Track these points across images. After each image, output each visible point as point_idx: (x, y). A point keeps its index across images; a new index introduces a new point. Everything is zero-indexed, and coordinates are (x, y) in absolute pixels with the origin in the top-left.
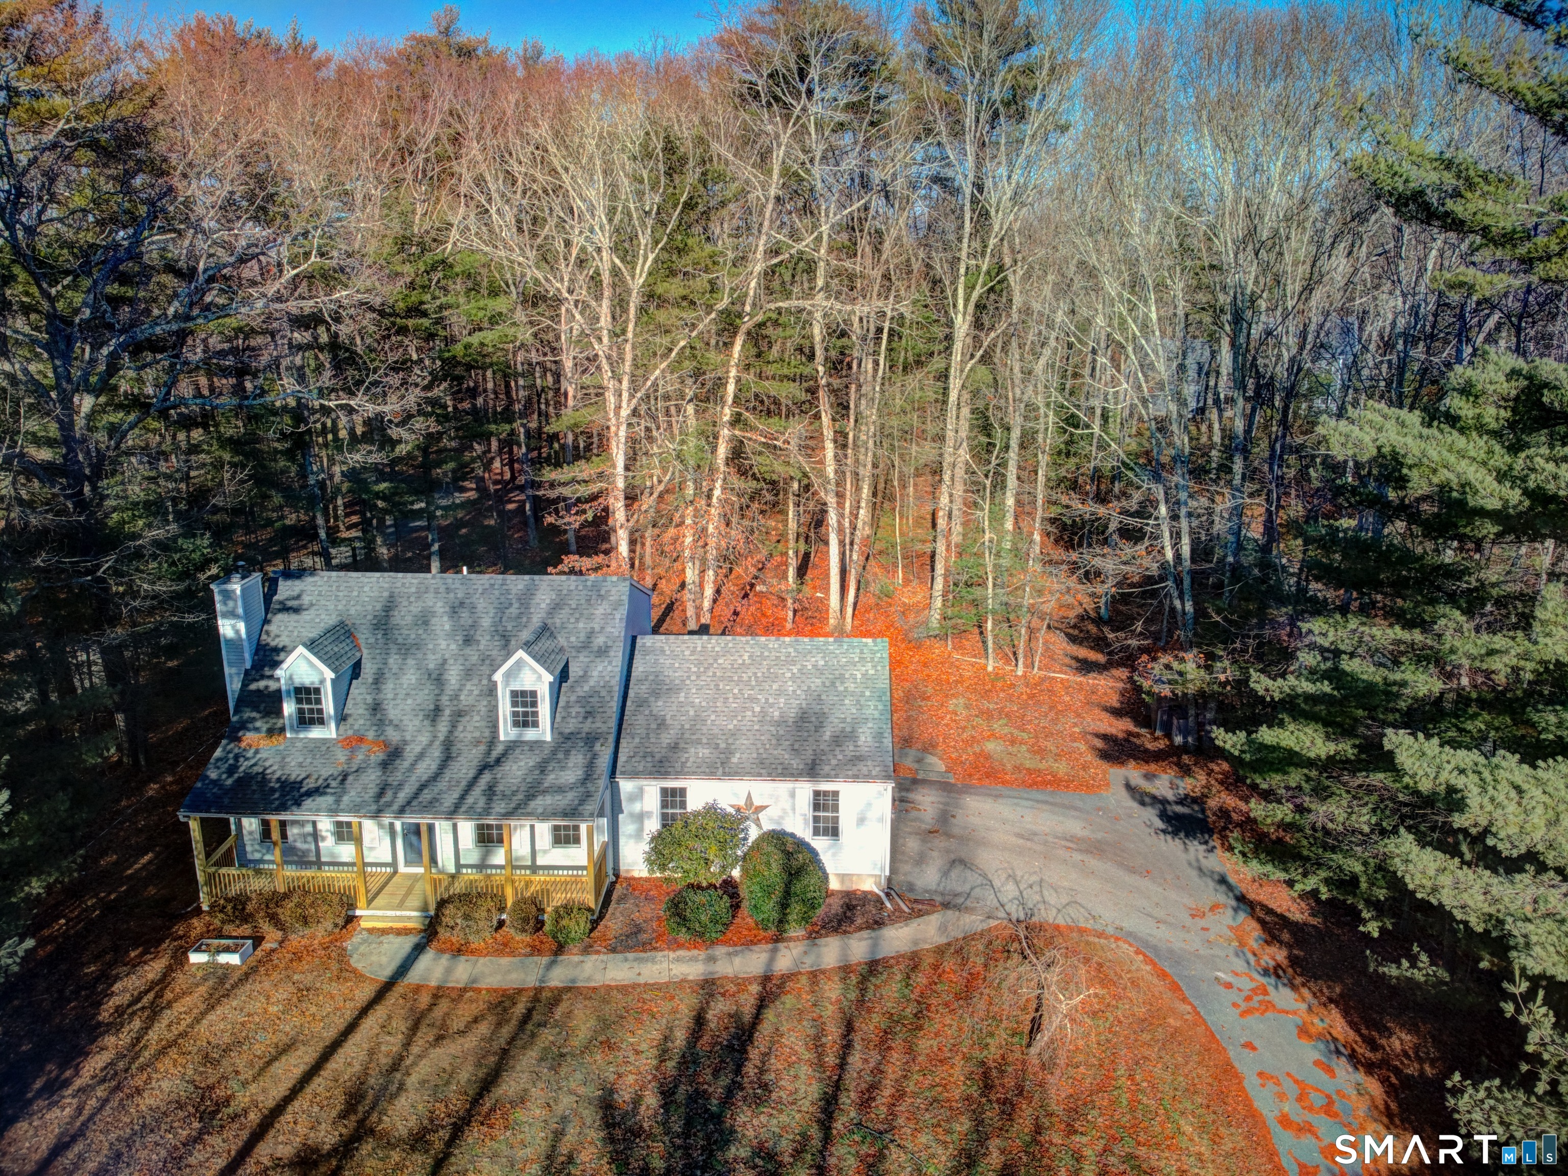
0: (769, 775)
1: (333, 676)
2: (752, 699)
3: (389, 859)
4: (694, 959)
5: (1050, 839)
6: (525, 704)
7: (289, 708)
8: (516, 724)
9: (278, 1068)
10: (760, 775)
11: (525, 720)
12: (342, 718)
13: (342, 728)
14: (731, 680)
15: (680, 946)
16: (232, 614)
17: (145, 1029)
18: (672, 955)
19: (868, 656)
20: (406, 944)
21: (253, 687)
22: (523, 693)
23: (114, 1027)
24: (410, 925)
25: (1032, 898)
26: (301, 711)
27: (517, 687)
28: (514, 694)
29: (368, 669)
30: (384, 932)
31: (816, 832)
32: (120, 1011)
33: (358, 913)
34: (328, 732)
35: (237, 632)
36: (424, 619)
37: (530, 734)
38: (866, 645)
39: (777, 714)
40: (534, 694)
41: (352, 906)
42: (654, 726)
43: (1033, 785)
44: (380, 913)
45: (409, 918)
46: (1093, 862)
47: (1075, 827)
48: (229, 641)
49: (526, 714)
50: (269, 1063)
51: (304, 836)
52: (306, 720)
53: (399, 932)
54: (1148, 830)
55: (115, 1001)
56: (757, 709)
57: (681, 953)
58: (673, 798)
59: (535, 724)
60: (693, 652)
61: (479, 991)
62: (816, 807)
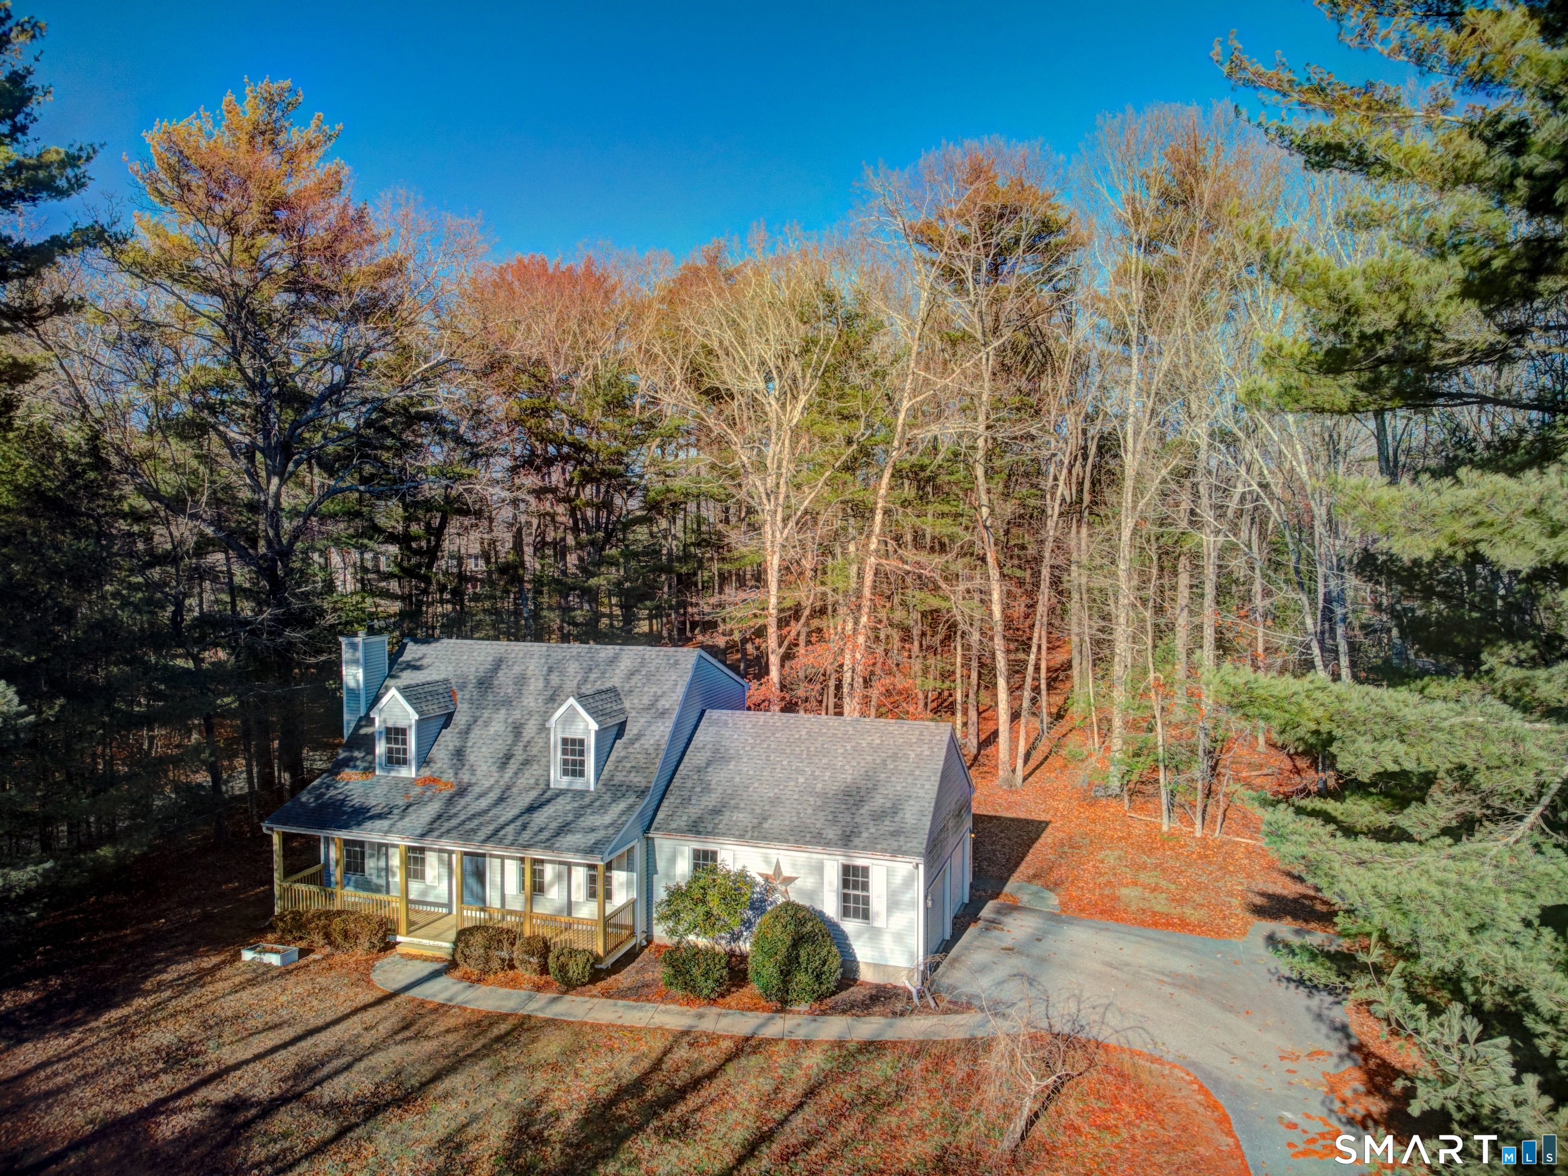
0: (796, 842)
1: (416, 717)
2: (799, 771)
3: (446, 901)
4: (683, 1014)
5: (1143, 971)
6: (573, 752)
7: (381, 748)
8: (565, 773)
9: (255, 1040)
10: (786, 841)
11: (574, 769)
12: (424, 761)
13: (422, 770)
14: (783, 752)
15: (674, 1000)
16: (356, 662)
17: (170, 999)
18: (662, 1007)
19: (927, 738)
20: (426, 969)
21: (363, 731)
22: (573, 741)
23: (146, 994)
24: (438, 954)
25: (1088, 1016)
26: (390, 751)
27: (568, 736)
28: (565, 741)
29: (460, 719)
30: (413, 957)
31: (846, 912)
32: (160, 984)
33: (399, 938)
34: (408, 772)
35: (357, 681)
36: (521, 681)
37: (578, 784)
38: (927, 728)
39: (819, 786)
40: (581, 742)
41: (395, 932)
42: (698, 789)
43: (1155, 924)
44: (416, 940)
45: (440, 948)
46: (1183, 996)
47: (1181, 964)
48: (351, 691)
49: (574, 763)
50: (251, 1035)
51: (379, 870)
52: (395, 759)
53: (426, 959)
54: (1270, 976)
55: (165, 976)
56: (801, 780)
57: (672, 1007)
58: (703, 860)
59: (582, 774)
60: (754, 726)
61: (465, 1009)
62: (846, 884)
